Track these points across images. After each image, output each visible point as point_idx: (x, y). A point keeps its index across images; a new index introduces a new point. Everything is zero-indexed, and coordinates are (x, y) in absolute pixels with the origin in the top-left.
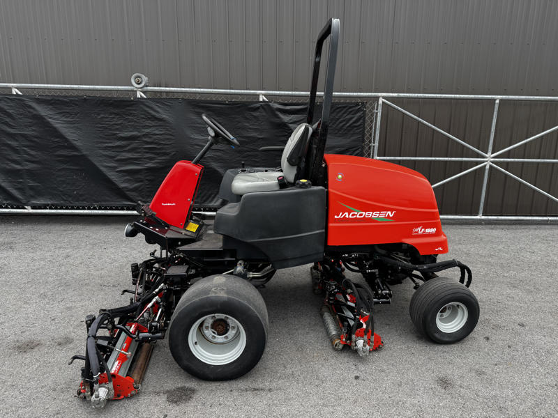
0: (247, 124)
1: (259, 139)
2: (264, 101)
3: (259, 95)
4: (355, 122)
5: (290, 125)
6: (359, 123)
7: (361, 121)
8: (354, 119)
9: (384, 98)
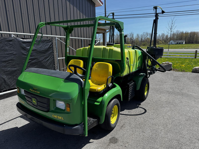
0: (7, 48)
1: (14, 54)
2: (14, 36)
3: (11, 34)
4: (50, 46)
5: (27, 48)
6: (51, 46)
7: (52, 45)
8: (50, 45)
9: (57, 37)
